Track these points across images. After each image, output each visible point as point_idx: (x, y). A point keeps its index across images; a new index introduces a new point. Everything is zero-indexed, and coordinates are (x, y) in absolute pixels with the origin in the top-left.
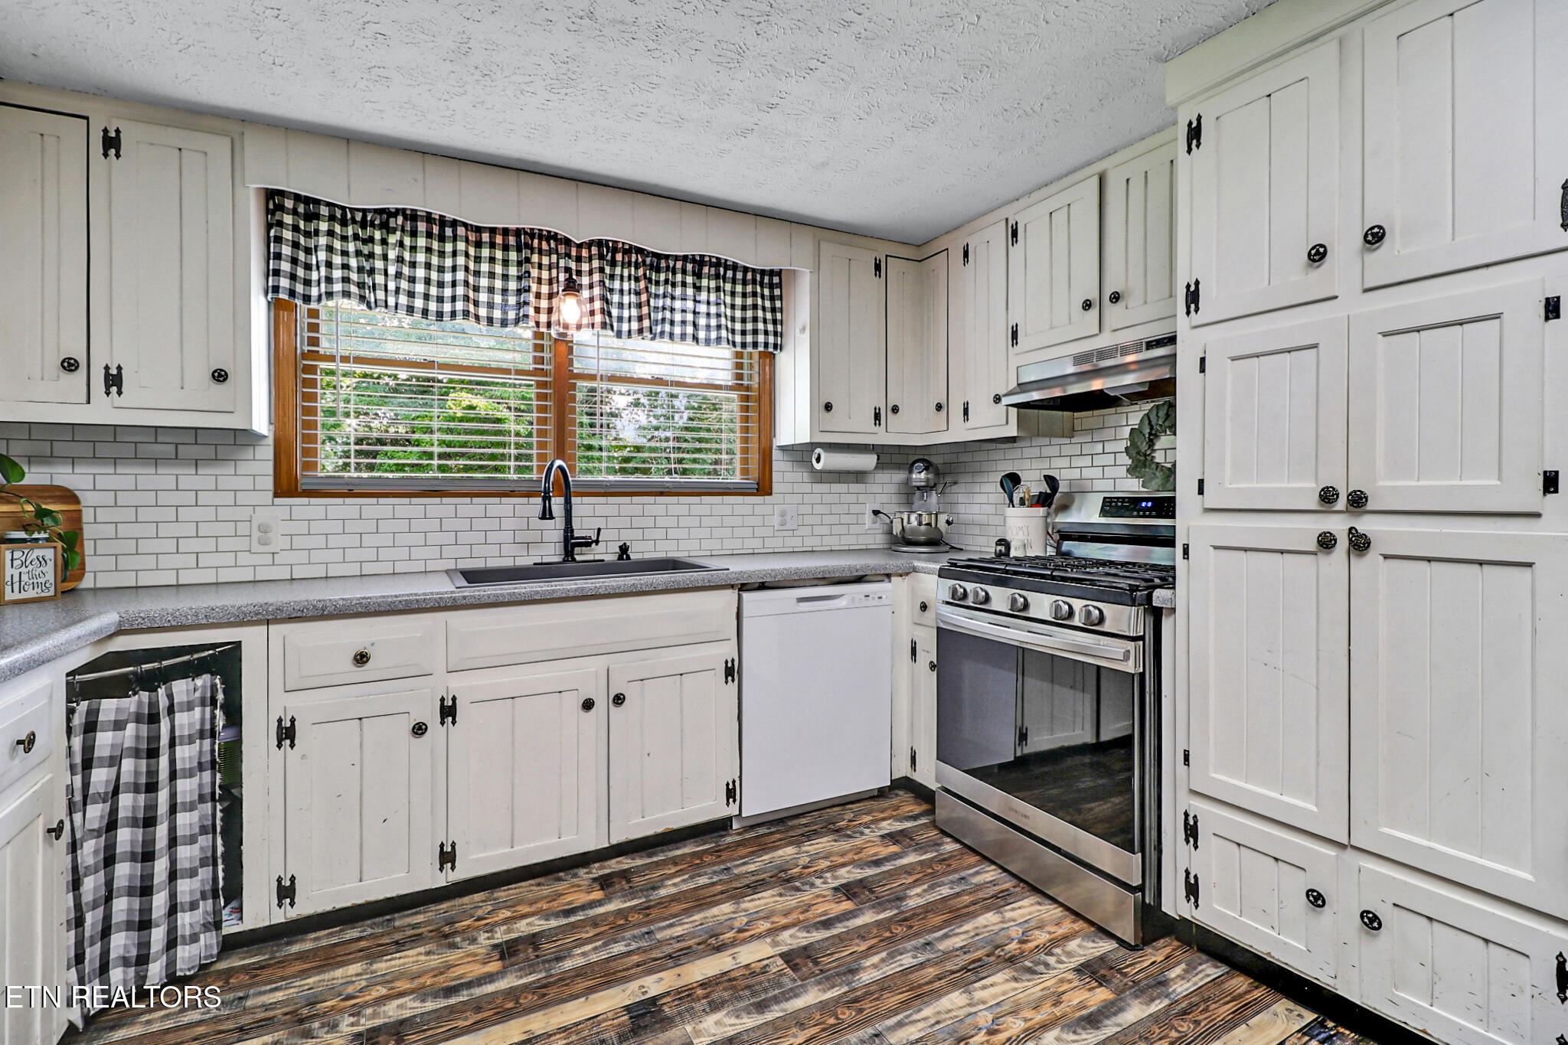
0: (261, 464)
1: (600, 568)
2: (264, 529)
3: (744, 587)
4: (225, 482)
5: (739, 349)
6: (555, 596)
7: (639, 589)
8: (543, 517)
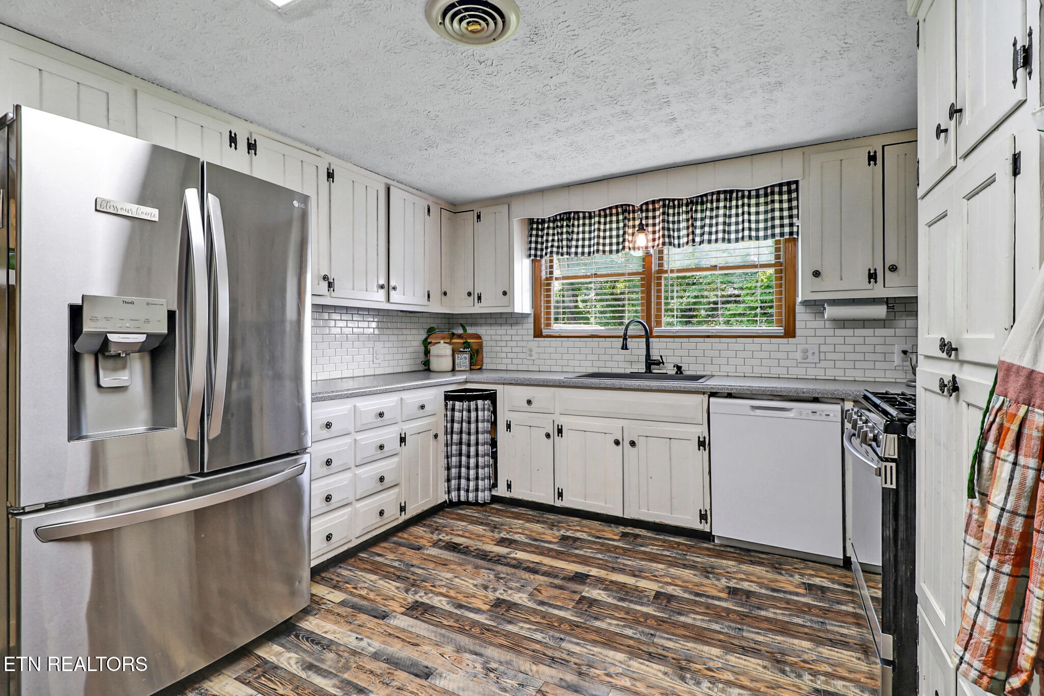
0: (530, 325)
1: (665, 377)
2: (531, 350)
3: (713, 394)
4: (520, 332)
5: (778, 238)
6: (601, 386)
7: (642, 387)
8: (622, 348)
